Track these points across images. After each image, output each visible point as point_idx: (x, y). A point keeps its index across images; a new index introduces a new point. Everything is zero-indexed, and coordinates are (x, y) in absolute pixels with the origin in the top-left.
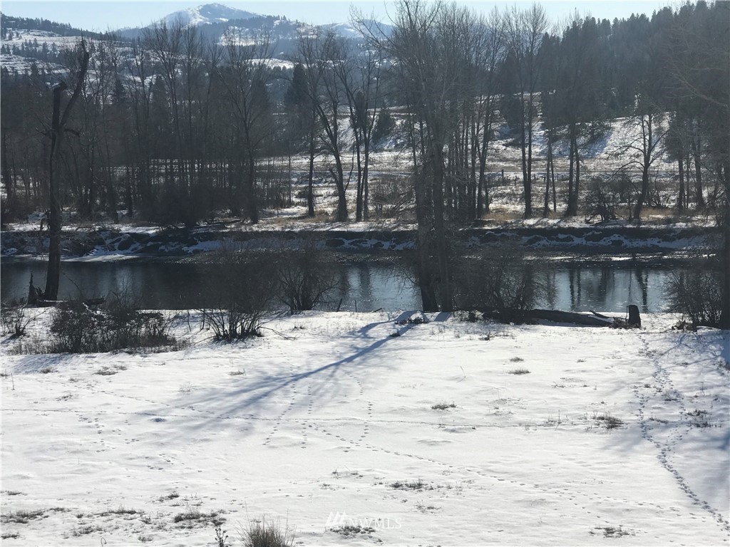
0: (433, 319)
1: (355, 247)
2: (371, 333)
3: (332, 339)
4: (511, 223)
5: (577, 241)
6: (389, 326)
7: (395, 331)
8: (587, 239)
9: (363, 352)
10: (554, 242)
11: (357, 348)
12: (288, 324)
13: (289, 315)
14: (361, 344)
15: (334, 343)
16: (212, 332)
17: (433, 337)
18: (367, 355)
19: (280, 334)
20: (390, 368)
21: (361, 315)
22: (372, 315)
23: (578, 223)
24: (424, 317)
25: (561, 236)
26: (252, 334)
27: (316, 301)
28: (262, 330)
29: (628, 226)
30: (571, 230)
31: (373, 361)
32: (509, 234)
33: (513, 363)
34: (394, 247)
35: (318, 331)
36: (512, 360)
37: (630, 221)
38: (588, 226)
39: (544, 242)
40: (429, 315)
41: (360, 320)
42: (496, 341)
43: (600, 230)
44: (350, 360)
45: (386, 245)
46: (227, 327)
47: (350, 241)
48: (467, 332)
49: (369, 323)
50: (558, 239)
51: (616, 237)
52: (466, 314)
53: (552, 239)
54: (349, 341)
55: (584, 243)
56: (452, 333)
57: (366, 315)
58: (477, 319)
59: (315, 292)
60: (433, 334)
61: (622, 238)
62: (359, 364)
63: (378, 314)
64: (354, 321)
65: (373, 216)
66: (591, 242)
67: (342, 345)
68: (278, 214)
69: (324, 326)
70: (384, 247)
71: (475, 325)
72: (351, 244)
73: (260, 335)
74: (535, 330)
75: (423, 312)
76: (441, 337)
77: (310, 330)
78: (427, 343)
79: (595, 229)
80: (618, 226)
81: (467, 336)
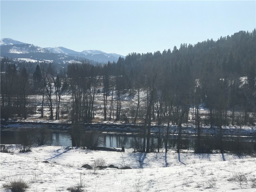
0: (75, 148)
1: (55, 128)
2: (59, 151)
3: (49, 152)
4: (100, 122)
5: (118, 128)
6: (63, 150)
7: (65, 151)
8: (121, 128)
9: (57, 156)
10: (111, 128)
11: (56, 155)
12: (38, 149)
13: (38, 147)
14: (57, 154)
15: (50, 153)
16: (19, 150)
17: (74, 153)
18: (58, 156)
19: (36, 151)
20: (63, 159)
21: (56, 147)
22: (59, 147)
23: (118, 123)
24: (72, 148)
25: (113, 127)
26: (29, 151)
27: (45, 143)
28: (32, 150)
29: (132, 125)
30: (116, 125)
31: (60, 158)
32: (99, 126)
33: (91, 159)
34: (66, 128)
35: (45, 150)
36: (91, 158)
37: (133, 123)
38: (121, 124)
39: (108, 128)
40: (73, 147)
41: (56, 148)
42: (89, 154)
43: (124, 125)
44: (54, 157)
45: (64, 127)
46: (23, 149)
47: (54, 126)
48: (82, 152)
49: (59, 149)
50: (112, 128)
51: (128, 127)
52: (83, 147)
53: (111, 127)
54: (54, 153)
55: (120, 129)
56: (78, 152)
57: (58, 147)
58: (85, 149)
59: (45, 141)
60: (74, 152)
61: (130, 128)
62: (57, 158)
63: (61, 147)
64: (55, 148)
65: (61, 118)
66: (121, 129)
67: (52, 154)
68: (32, 116)
69: (47, 150)
70: (63, 128)
71: (84, 150)
72: (54, 127)
73: (31, 151)
74: (99, 152)
75: (72, 147)
76: (75, 153)
77: (43, 150)
78: (72, 154)
79: (123, 125)
80: (129, 124)
81: (82, 153)
